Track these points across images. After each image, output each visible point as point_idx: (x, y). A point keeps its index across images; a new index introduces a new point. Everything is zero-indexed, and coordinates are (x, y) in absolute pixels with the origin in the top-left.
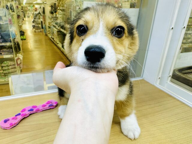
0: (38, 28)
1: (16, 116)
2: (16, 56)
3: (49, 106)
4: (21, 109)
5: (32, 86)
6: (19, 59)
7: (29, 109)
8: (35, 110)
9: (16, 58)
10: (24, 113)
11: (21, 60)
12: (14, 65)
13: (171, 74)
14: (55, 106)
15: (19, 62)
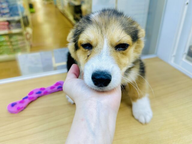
1: (24, 99)
2: (25, 30)
3: (58, 88)
4: (29, 92)
5: (40, 66)
6: (28, 33)
7: (37, 91)
8: (43, 92)
9: (25, 33)
10: (31, 96)
11: (30, 35)
12: (23, 40)
13: (186, 51)
15: (28, 36)
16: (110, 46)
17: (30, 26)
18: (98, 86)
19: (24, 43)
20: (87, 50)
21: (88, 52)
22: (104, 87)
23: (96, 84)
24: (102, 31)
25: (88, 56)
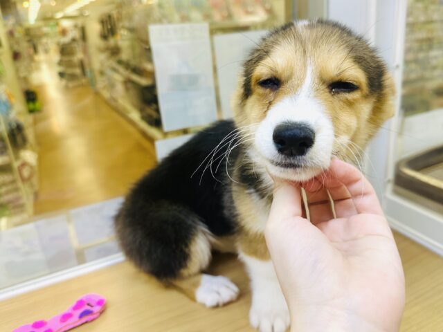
0: (73, 77)
2: (17, 157)
3: (81, 316)
6: (24, 164)
9: (16, 164)
11: (31, 167)
12: (13, 182)
14: (97, 313)
15: (26, 173)
16: (317, 81)
17: (28, 145)
18: (286, 154)
19: (17, 190)
20: (268, 90)
21: (271, 94)
22: (298, 157)
23: (281, 151)
24: (305, 52)
25: (270, 103)
